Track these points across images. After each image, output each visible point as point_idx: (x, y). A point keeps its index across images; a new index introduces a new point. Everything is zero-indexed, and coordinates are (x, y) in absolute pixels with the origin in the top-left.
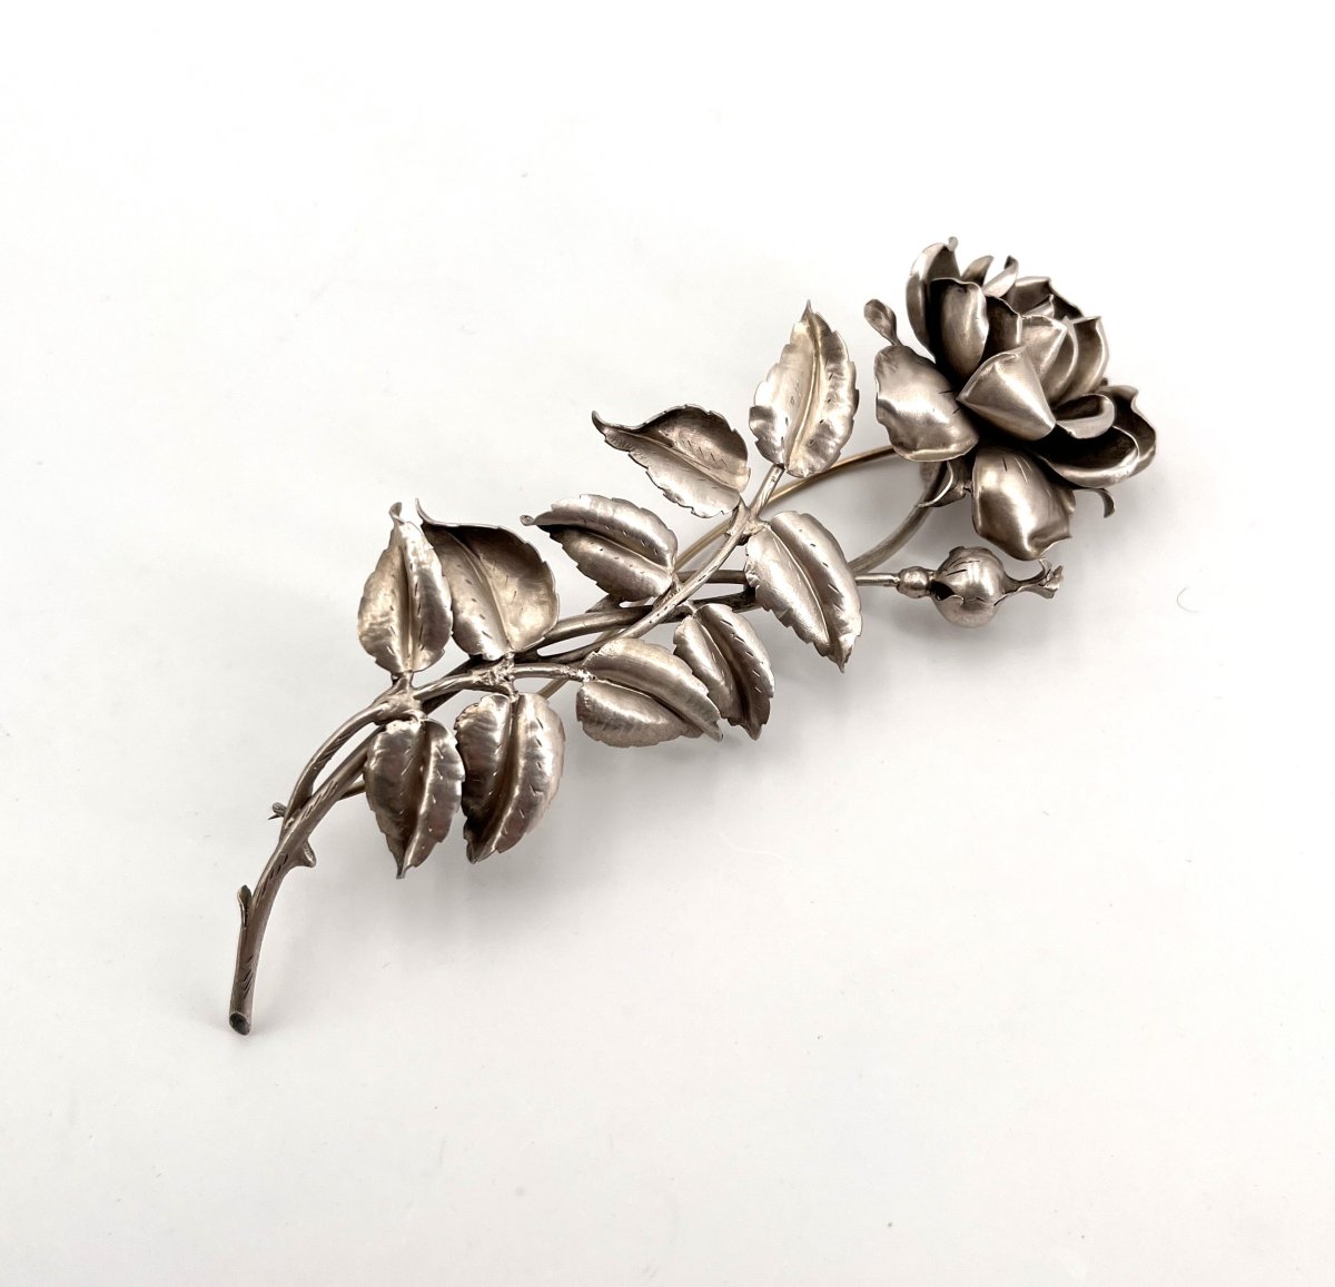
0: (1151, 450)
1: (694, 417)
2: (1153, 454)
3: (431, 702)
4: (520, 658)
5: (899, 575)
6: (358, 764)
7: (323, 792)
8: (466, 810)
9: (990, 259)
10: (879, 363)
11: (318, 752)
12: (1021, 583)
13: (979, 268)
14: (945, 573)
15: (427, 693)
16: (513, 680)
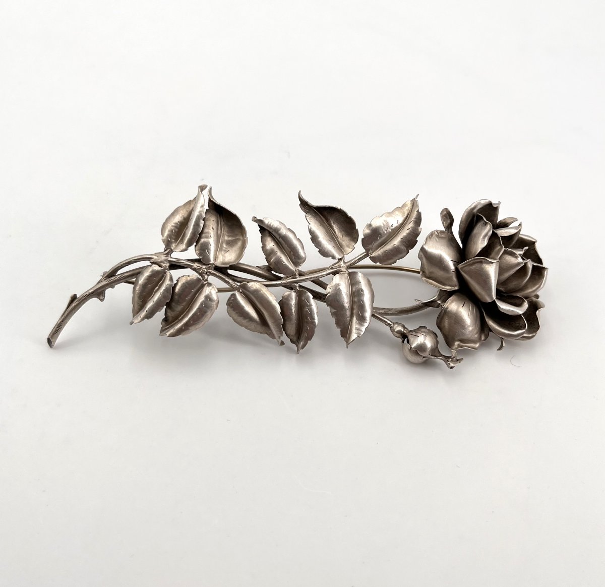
0: (534, 334)
1: (342, 215)
2: (534, 336)
3: (175, 266)
4: (217, 269)
5: (394, 323)
6: (137, 273)
7: (119, 276)
8: (166, 314)
9: (516, 220)
10: (432, 234)
11: (125, 260)
12: (442, 355)
13: (509, 221)
14: (411, 333)
15: (174, 261)
16: (209, 275)
